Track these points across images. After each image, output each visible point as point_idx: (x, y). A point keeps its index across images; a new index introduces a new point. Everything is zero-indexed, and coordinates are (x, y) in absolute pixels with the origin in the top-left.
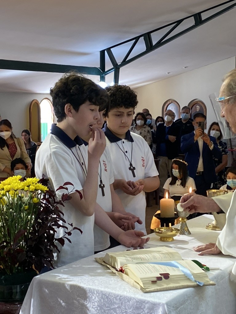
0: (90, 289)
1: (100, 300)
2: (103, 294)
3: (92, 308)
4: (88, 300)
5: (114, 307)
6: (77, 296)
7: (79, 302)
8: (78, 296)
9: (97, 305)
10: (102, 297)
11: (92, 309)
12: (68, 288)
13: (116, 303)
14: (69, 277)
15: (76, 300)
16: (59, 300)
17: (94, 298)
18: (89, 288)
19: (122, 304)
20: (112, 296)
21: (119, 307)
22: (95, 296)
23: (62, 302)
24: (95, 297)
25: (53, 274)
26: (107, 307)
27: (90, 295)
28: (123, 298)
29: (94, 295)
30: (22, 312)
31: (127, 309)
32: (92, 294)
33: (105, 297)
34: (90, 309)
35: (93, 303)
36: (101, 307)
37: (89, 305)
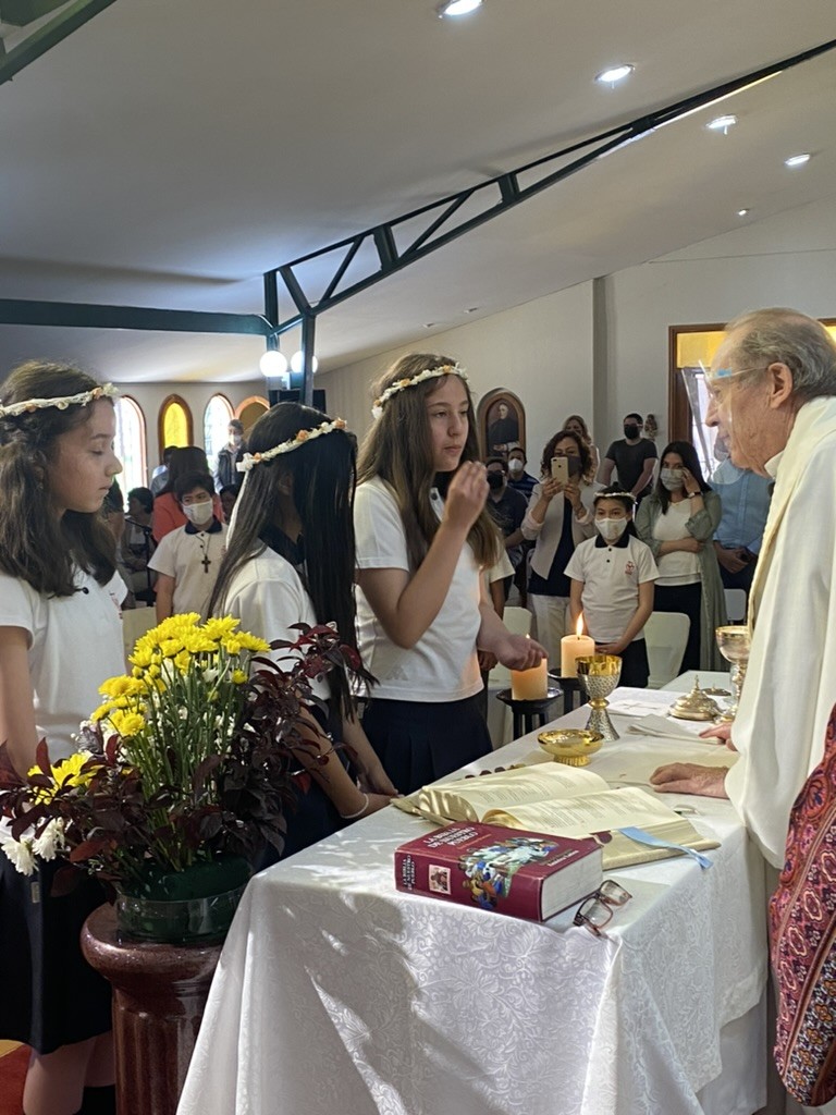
0: (410, 903)
1: (440, 932)
2: (446, 917)
3: (419, 951)
4: (405, 932)
5: (479, 948)
6: (374, 923)
7: (379, 939)
8: (377, 923)
9: (433, 945)
10: (444, 924)
11: (419, 955)
12: (349, 902)
13: (482, 939)
14: (344, 873)
15: (371, 932)
16: (324, 933)
17: (421, 926)
18: (406, 902)
19: (499, 940)
20: (473, 921)
21: (491, 949)
22: (425, 921)
23: (331, 938)
24: (426, 927)
25: (300, 867)
26: (460, 949)
27: (411, 918)
28: (502, 926)
29: (421, 920)
30: (223, 966)
31: (514, 954)
32: (417, 917)
33: (454, 924)
34: (413, 955)
35: (419, 939)
36: (441, 948)
37: (408, 946)
